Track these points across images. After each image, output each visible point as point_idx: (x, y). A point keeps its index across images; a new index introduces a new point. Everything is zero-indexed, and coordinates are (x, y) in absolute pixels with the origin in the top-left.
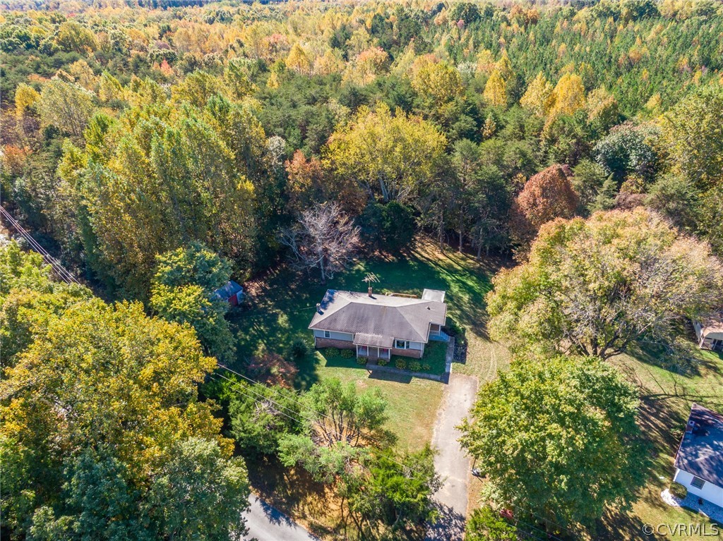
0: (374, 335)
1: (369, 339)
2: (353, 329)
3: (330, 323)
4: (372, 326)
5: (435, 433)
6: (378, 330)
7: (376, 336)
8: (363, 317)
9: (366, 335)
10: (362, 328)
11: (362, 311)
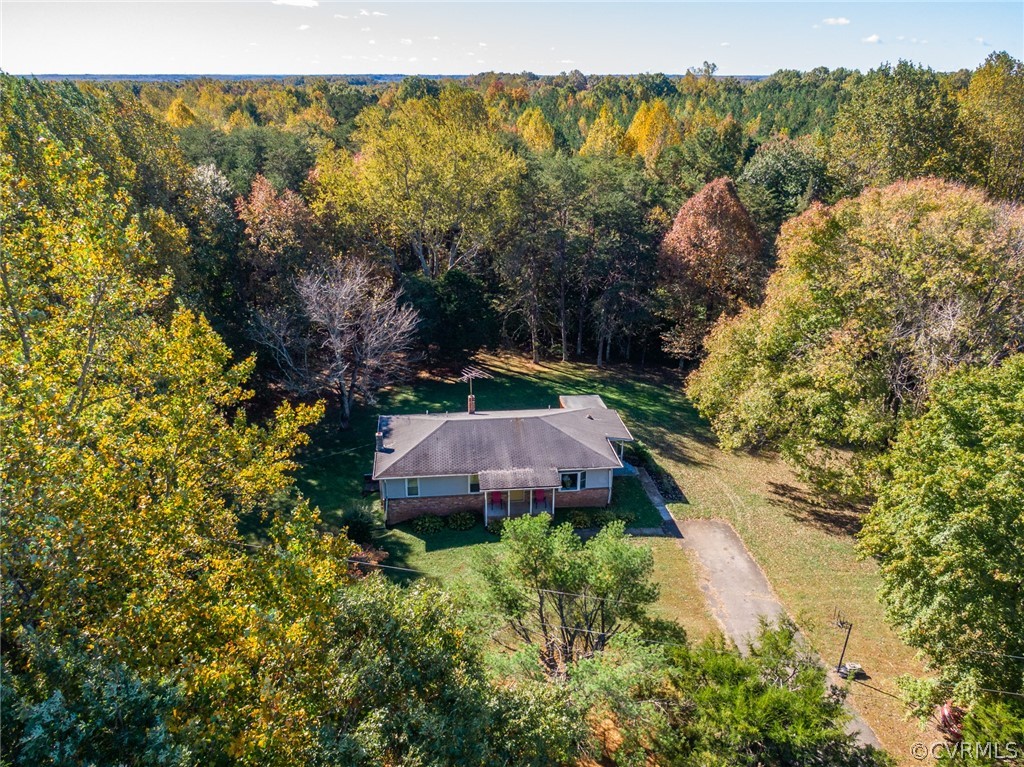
0: (516, 470)
1: (510, 479)
2: (469, 465)
3: (417, 462)
4: (504, 454)
5: (720, 621)
6: (519, 460)
7: (521, 470)
8: (481, 443)
9: (500, 472)
10: (486, 461)
11: (474, 433)
